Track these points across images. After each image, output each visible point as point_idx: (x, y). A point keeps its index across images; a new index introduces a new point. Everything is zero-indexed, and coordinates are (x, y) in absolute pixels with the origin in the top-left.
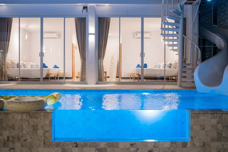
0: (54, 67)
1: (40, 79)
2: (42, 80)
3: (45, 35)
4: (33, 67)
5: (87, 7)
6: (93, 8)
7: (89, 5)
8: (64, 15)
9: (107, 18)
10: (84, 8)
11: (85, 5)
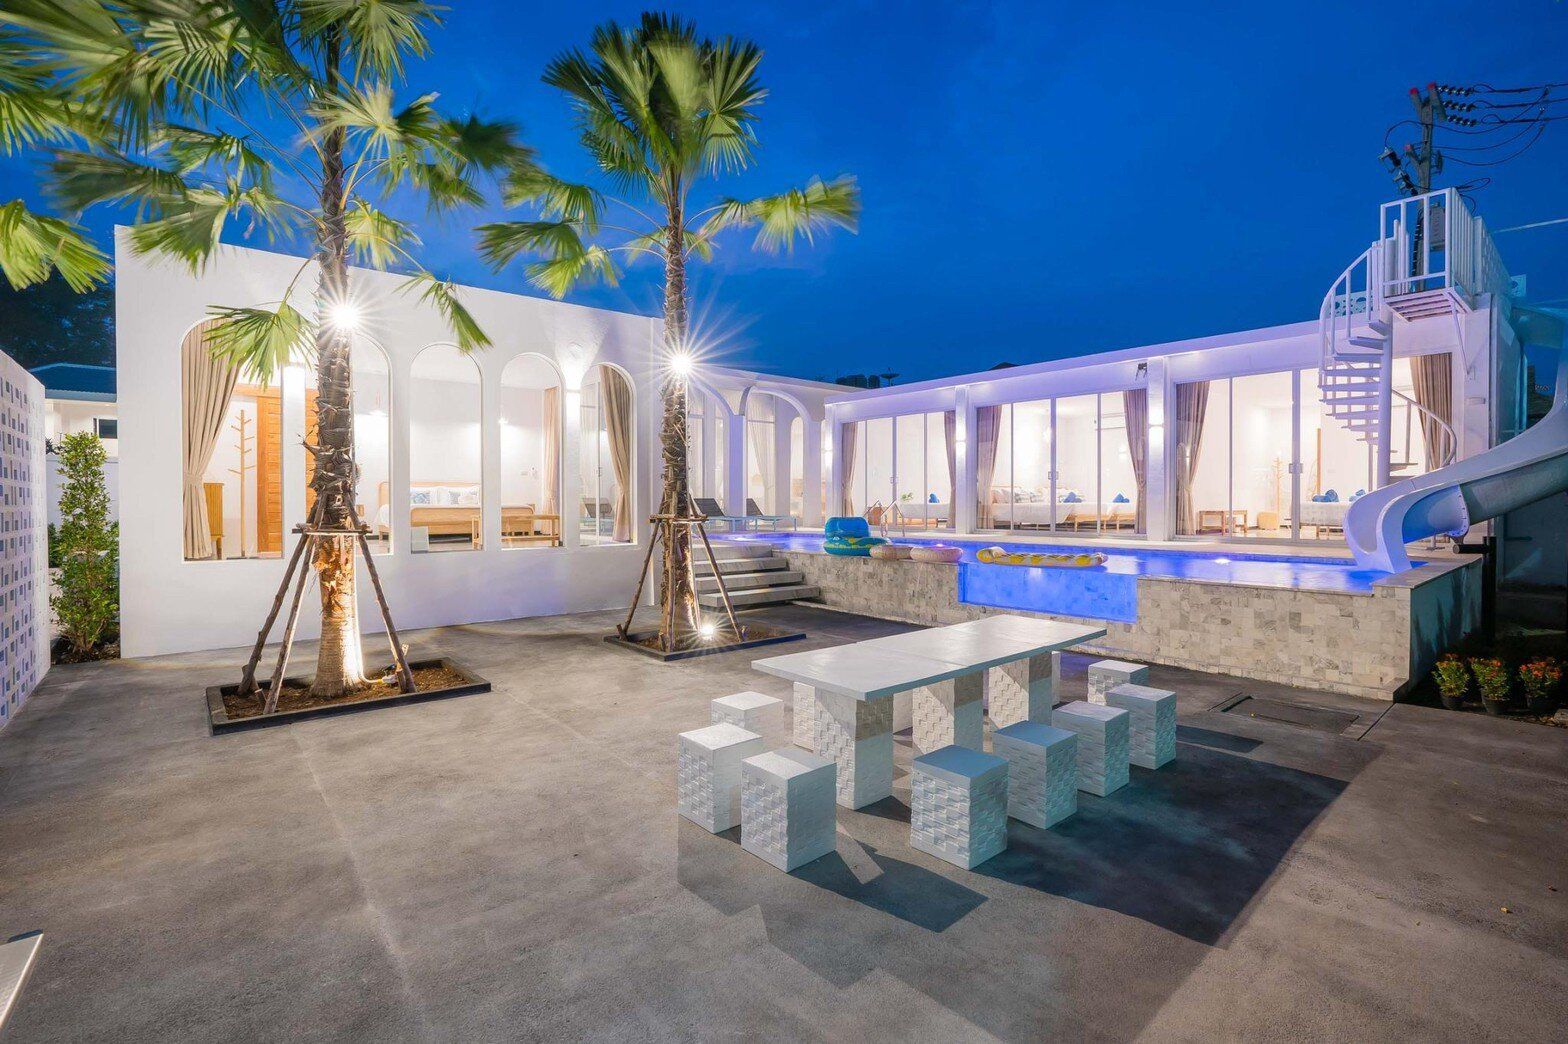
0: (1116, 501)
1: (1049, 526)
2: (1053, 527)
3: (1105, 423)
4: (1036, 501)
5: (1145, 365)
6: (1159, 365)
7: (1150, 360)
8: (1097, 388)
9: (1200, 383)
10: (1141, 367)
11: (1141, 361)
